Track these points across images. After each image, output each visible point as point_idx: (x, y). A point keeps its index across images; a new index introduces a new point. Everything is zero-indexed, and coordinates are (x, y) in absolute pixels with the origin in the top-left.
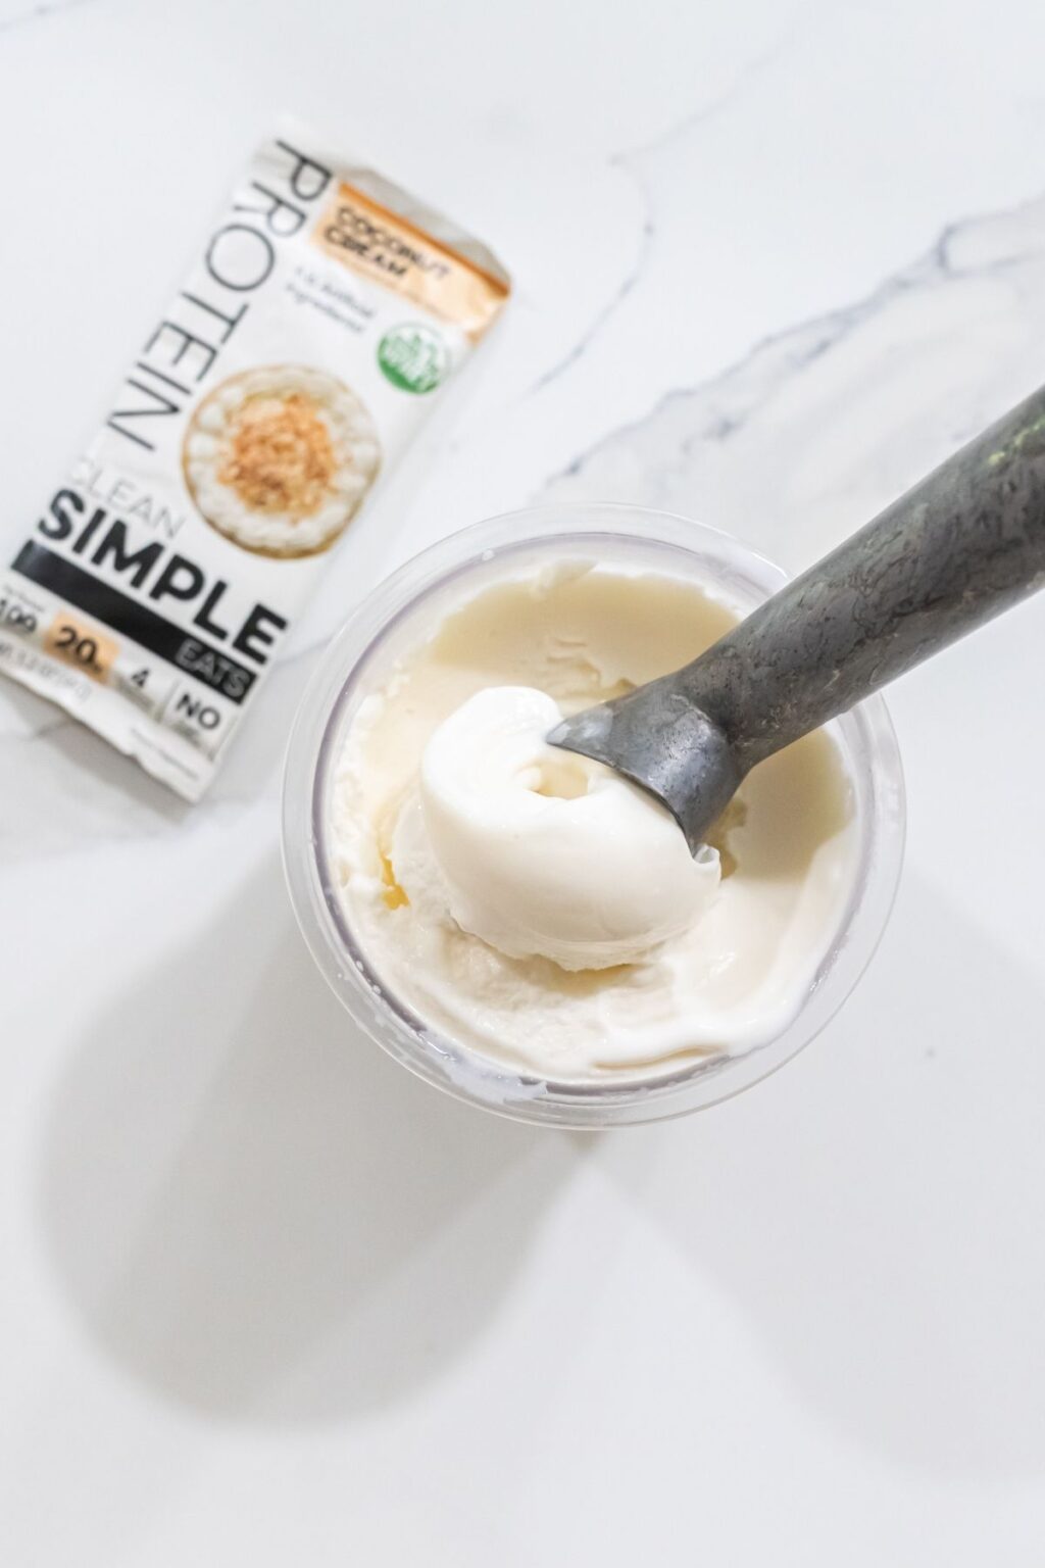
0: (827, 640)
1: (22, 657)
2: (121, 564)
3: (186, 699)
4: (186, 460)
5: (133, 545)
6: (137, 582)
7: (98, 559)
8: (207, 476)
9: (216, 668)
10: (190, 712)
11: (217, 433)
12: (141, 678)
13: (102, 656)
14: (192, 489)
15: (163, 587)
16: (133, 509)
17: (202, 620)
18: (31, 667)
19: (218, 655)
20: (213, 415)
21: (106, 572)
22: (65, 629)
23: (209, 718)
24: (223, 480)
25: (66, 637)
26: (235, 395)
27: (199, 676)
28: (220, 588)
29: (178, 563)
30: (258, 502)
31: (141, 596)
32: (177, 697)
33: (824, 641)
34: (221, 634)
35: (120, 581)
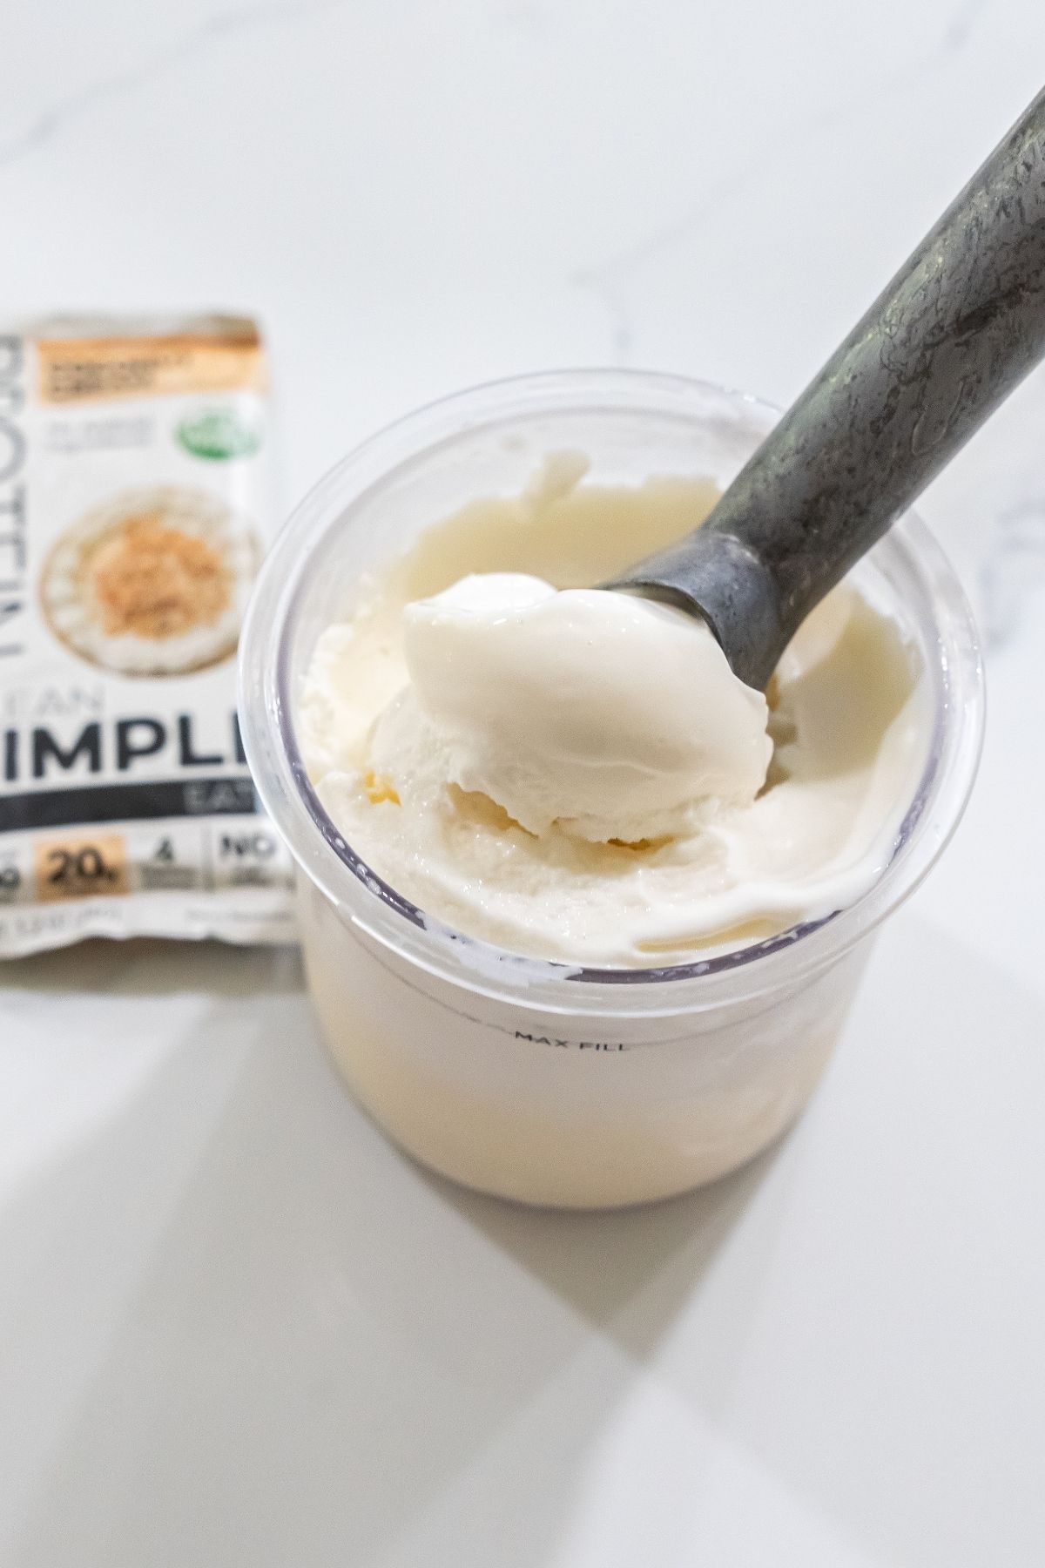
0: (856, 400)
1: (21, 927)
2: (67, 761)
3: (226, 842)
4: (63, 638)
5: (66, 738)
6: (95, 765)
7: (39, 771)
8: (96, 638)
9: (236, 795)
10: (240, 850)
11: (75, 600)
12: (165, 851)
13: (110, 857)
14: (88, 656)
15: (126, 755)
16: (42, 709)
17: (188, 758)
18: (37, 927)
19: (230, 783)
20: (59, 588)
21: (57, 778)
22: (54, 855)
23: (262, 846)
24: (113, 631)
25: (57, 864)
26: (68, 559)
27: (224, 811)
28: (185, 724)
29: (123, 728)
30: (163, 631)
31: (110, 775)
32: (216, 846)
33: (853, 403)
34: (216, 760)
35: (79, 776)
